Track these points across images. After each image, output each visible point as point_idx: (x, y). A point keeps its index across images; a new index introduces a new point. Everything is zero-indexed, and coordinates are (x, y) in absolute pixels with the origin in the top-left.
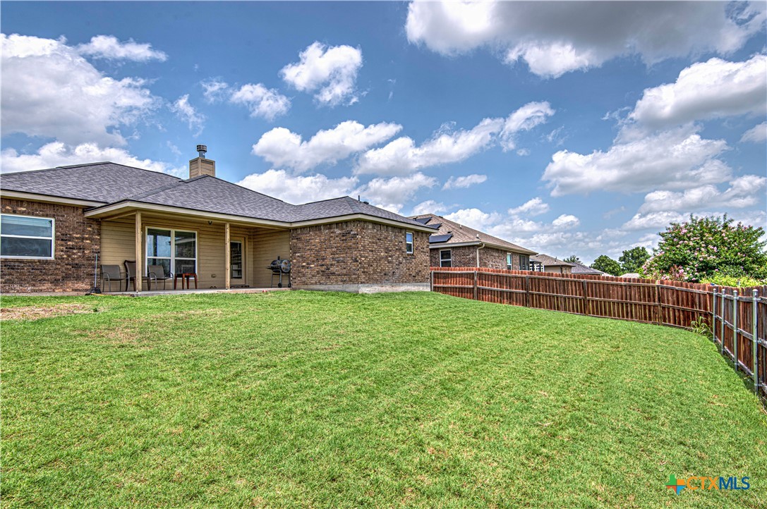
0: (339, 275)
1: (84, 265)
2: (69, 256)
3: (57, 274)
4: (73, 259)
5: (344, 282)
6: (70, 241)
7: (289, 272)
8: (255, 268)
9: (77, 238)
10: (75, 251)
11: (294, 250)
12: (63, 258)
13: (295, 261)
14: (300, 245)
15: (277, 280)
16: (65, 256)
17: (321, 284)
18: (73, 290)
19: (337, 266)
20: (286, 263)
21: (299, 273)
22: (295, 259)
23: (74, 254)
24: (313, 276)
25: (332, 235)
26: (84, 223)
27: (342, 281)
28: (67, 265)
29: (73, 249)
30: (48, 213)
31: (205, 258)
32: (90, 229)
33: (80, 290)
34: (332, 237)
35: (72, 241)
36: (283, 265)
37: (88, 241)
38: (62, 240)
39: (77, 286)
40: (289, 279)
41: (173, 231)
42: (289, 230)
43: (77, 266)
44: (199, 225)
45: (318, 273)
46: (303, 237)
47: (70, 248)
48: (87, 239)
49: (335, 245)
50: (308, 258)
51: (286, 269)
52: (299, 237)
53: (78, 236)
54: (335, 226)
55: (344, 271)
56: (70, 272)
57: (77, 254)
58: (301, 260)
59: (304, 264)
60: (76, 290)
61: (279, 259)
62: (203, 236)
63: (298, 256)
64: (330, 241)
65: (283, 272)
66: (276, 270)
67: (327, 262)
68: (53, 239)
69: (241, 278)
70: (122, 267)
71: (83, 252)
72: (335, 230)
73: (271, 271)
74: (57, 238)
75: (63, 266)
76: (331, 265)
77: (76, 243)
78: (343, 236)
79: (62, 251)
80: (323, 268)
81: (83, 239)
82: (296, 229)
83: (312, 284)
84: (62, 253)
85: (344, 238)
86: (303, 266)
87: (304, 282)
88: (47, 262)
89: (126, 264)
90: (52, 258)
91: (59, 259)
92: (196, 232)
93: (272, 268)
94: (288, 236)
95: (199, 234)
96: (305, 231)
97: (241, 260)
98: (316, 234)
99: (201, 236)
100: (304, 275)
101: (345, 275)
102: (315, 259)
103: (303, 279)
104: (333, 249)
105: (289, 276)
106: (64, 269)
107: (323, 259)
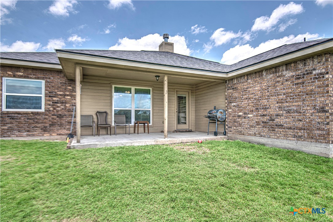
0: (290, 128)
1: (65, 115)
2: (54, 109)
3: (45, 123)
4: (58, 111)
5: (299, 138)
6: (54, 97)
7: (224, 121)
8: (196, 116)
9: (61, 95)
10: (59, 105)
11: (230, 100)
12: (50, 110)
13: (230, 110)
14: (236, 95)
15: (213, 128)
16: (52, 109)
17: (261, 136)
18: (58, 135)
19: (287, 117)
20: (221, 113)
21: (234, 122)
22: (231, 108)
23: (58, 107)
24: (252, 126)
25: (278, 79)
26: (66, 83)
27: (295, 136)
28: (53, 115)
29: (57, 103)
30: (39, 76)
31: (157, 108)
32: (70, 88)
33: (62, 135)
34: (278, 82)
35: (58, 97)
36: (219, 115)
37: (69, 97)
38: (50, 97)
39: (60, 132)
40: (225, 127)
41: (133, 89)
42: (224, 81)
43: (60, 116)
44: (153, 83)
45: (258, 123)
46: (240, 86)
47: (56, 103)
48: (68, 95)
49: (284, 91)
50: (245, 108)
51: (222, 118)
52: (235, 86)
53: (61, 93)
54: (284, 68)
55: (300, 124)
56: (55, 121)
57: (60, 107)
58: (237, 109)
59: (241, 114)
60: (60, 135)
61: (215, 109)
62: (156, 92)
63: (234, 106)
64: (275, 86)
65: (218, 121)
66: (213, 119)
67: (271, 111)
68: (43, 96)
69: (185, 123)
70: (95, 117)
71: (65, 105)
72: (284, 73)
73: (208, 119)
74: (46, 95)
75: (50, 116)
76: (277, 115)
77: (60, 98)
78: (299, 79)
79: (49, 105)
80: (265, 119)
81: (65, 95)
82: (232, 79)
83: (250, 135)
84: (49, 107)
85: (300, 81)
86: (239, 116)
87: (241, 132)
88: (38, 114)
89: (98, 114)
90: (43, 110)
91: (47, 111)
92: (151, 89)
93: (209, 117)
94: (224, 87)
95: (153, 90)
96: (242, 80)
97: (185, 109)
98: (255, 81)
99: (155, 92)
100: (240, 125)
101: (300, 129)
102: (254, 109)
103: (240, 129)
104: (281, 97)
105: (224, 124)
106: (51, 118)
107: (265, 109)
